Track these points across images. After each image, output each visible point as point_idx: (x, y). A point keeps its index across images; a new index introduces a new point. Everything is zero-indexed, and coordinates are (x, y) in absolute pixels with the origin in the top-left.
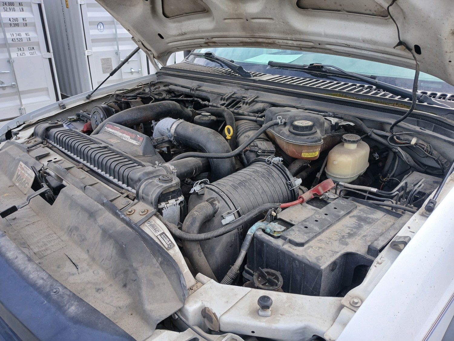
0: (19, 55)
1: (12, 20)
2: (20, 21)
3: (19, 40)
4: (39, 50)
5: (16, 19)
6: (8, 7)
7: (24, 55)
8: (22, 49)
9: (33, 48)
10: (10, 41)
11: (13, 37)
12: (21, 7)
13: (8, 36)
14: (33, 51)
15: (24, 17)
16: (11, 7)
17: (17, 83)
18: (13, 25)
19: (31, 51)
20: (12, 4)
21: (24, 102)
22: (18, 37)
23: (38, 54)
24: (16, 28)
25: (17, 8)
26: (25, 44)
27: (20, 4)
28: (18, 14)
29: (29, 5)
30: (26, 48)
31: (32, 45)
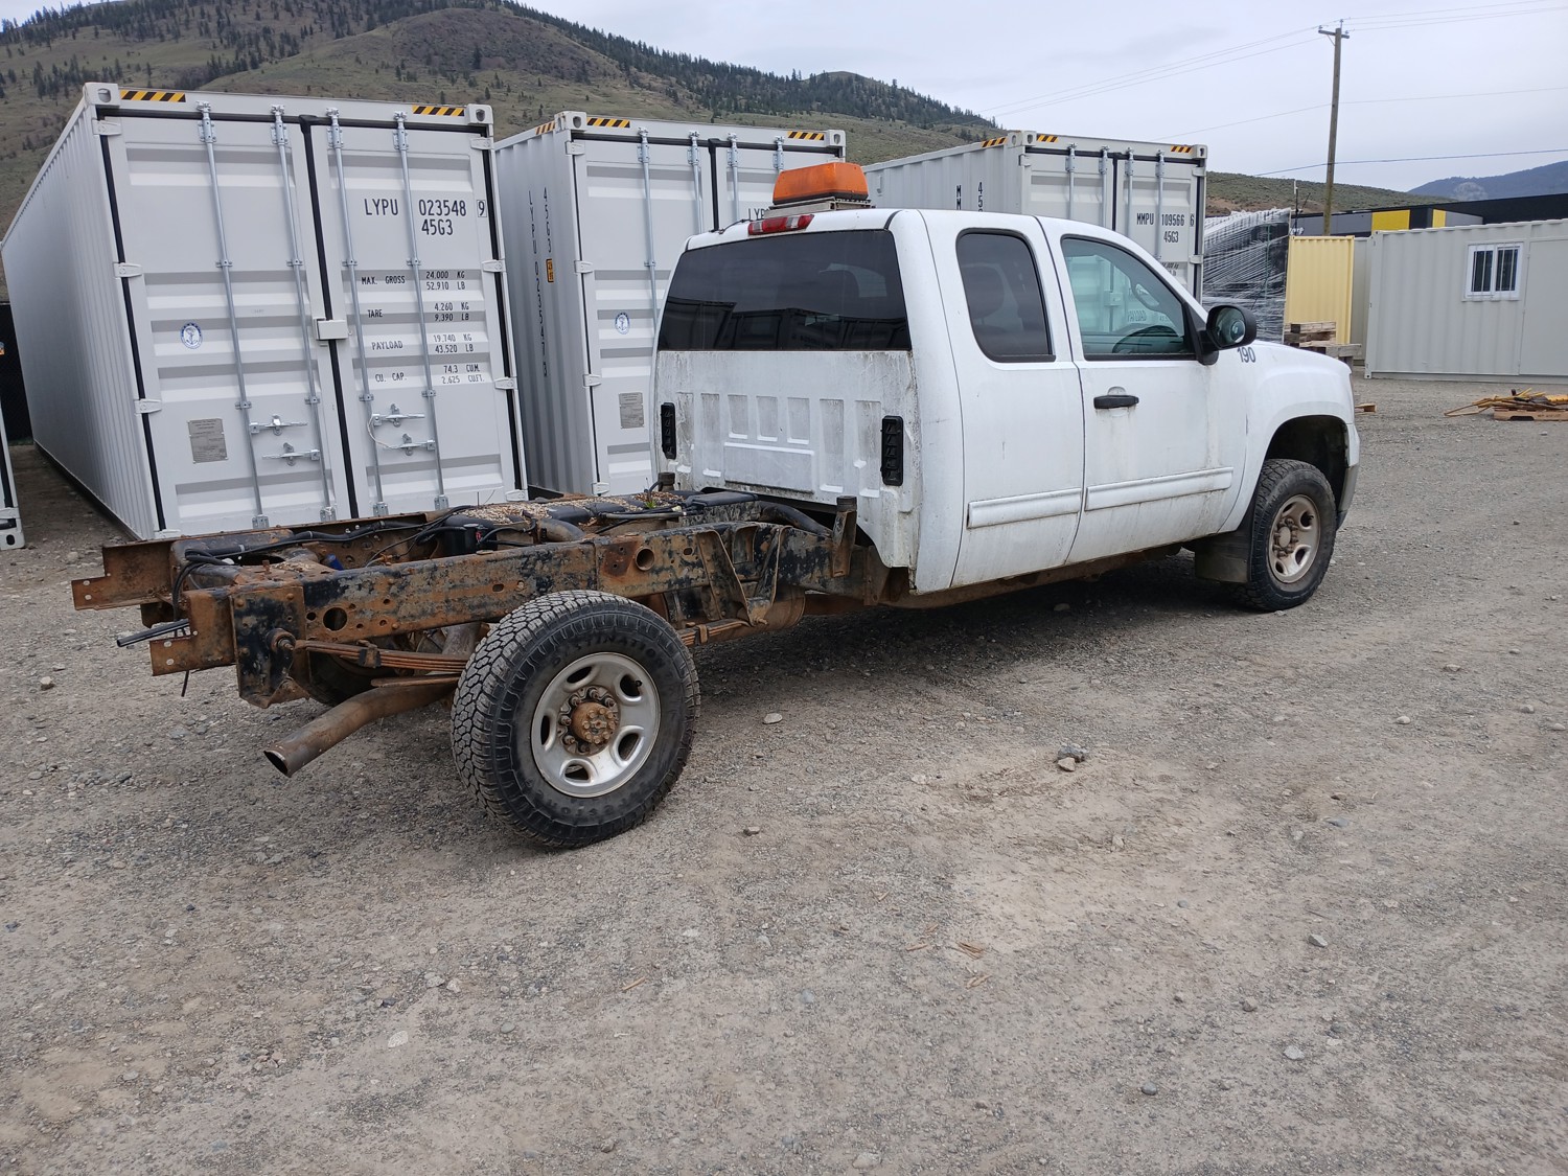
0: (447, 380)
1: (440, 307)
2: (457, 309)
3: (449, 347)
4: (490, 370)
5: (449, 306)
6: (435, 282)
7: (456, 381)
8: (453, 369)
9: (476, 367)
10: (432, 352)
11: (438, 343)
12: (461, 281)
13: (431, 340)
14: (477, 373)
15: (464, 300)
16: (441, 281)
17: (437, 442)
18: (441, 318)
19: (471, 373)
20: (443, 274)
21: (448, 483)
22: (448, 342)
23: (485, 378)
24: (447, 324)
25: (453, 283)
26: (462, 358)
27: (460, 274)
28: (453, 295)
29: (477, 275)
30: (462, 366)
31: (474, 360)
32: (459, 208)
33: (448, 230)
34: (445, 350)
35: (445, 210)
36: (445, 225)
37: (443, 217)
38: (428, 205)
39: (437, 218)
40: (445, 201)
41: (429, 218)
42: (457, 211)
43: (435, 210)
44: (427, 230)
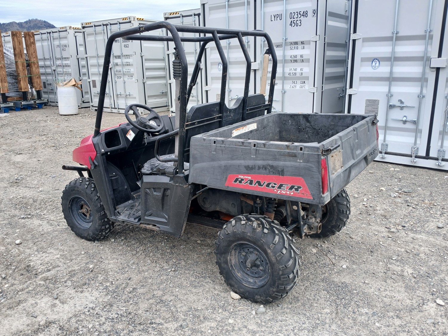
0: (291, 87)
1: (292, 57)
2: (299, 58)
3: (294, 74)
4: (308, 84)
5: (296, 56)
6: (293, 46)
7: (295, 87)
8: (295, 82)
9: (304, 82)
10: (287, 75)
11: (290, 72)
12: (303, 45)
13: (287, 70)
14: (304, 85)
15: (301, 54)
16: (295, 46)
18: (293, 61)
19: (302, 85)
20: (296, 43)
22: (294, 71)
23: (307, 87)
24: (295, 64)
25: (300, 46)
26: (298, 78)
27: (302, 43)
28: (298, 52)
29: (309, 42)
30: (299, 82)
31: (303, 80)
32: (305, 15)
33: (299, 24)
34: (292, 74)
35: (299, 16)
36: (298, 22)
37: (298, 19)
38: (293, 14)
39: (296, 19)
40: (300, 12)
41: (292, 20)
42: (304, 15)
43: (296, 16)
44: (292, 25)
